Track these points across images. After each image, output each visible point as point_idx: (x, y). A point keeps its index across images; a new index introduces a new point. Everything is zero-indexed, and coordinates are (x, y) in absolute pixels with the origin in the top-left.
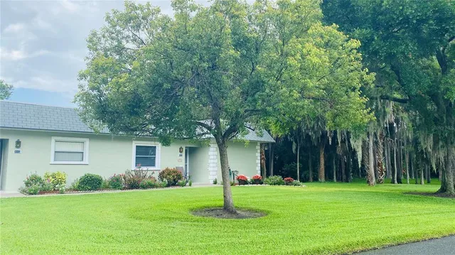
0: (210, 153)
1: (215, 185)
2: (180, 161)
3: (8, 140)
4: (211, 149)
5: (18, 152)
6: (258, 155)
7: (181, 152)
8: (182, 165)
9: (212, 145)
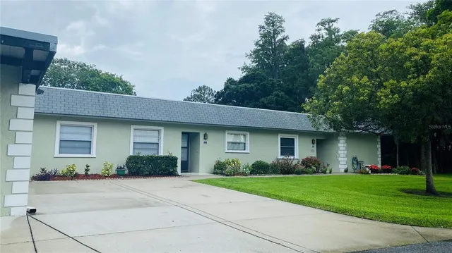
0: (340, 145)
1: (345, 174)
2: (312, 151)
3: (199, 133)
4: (341, 141)
5: (205, 143)
6: (379, 146)
7: (313, 143)
8: (314, 155)
9: (342, 138)
